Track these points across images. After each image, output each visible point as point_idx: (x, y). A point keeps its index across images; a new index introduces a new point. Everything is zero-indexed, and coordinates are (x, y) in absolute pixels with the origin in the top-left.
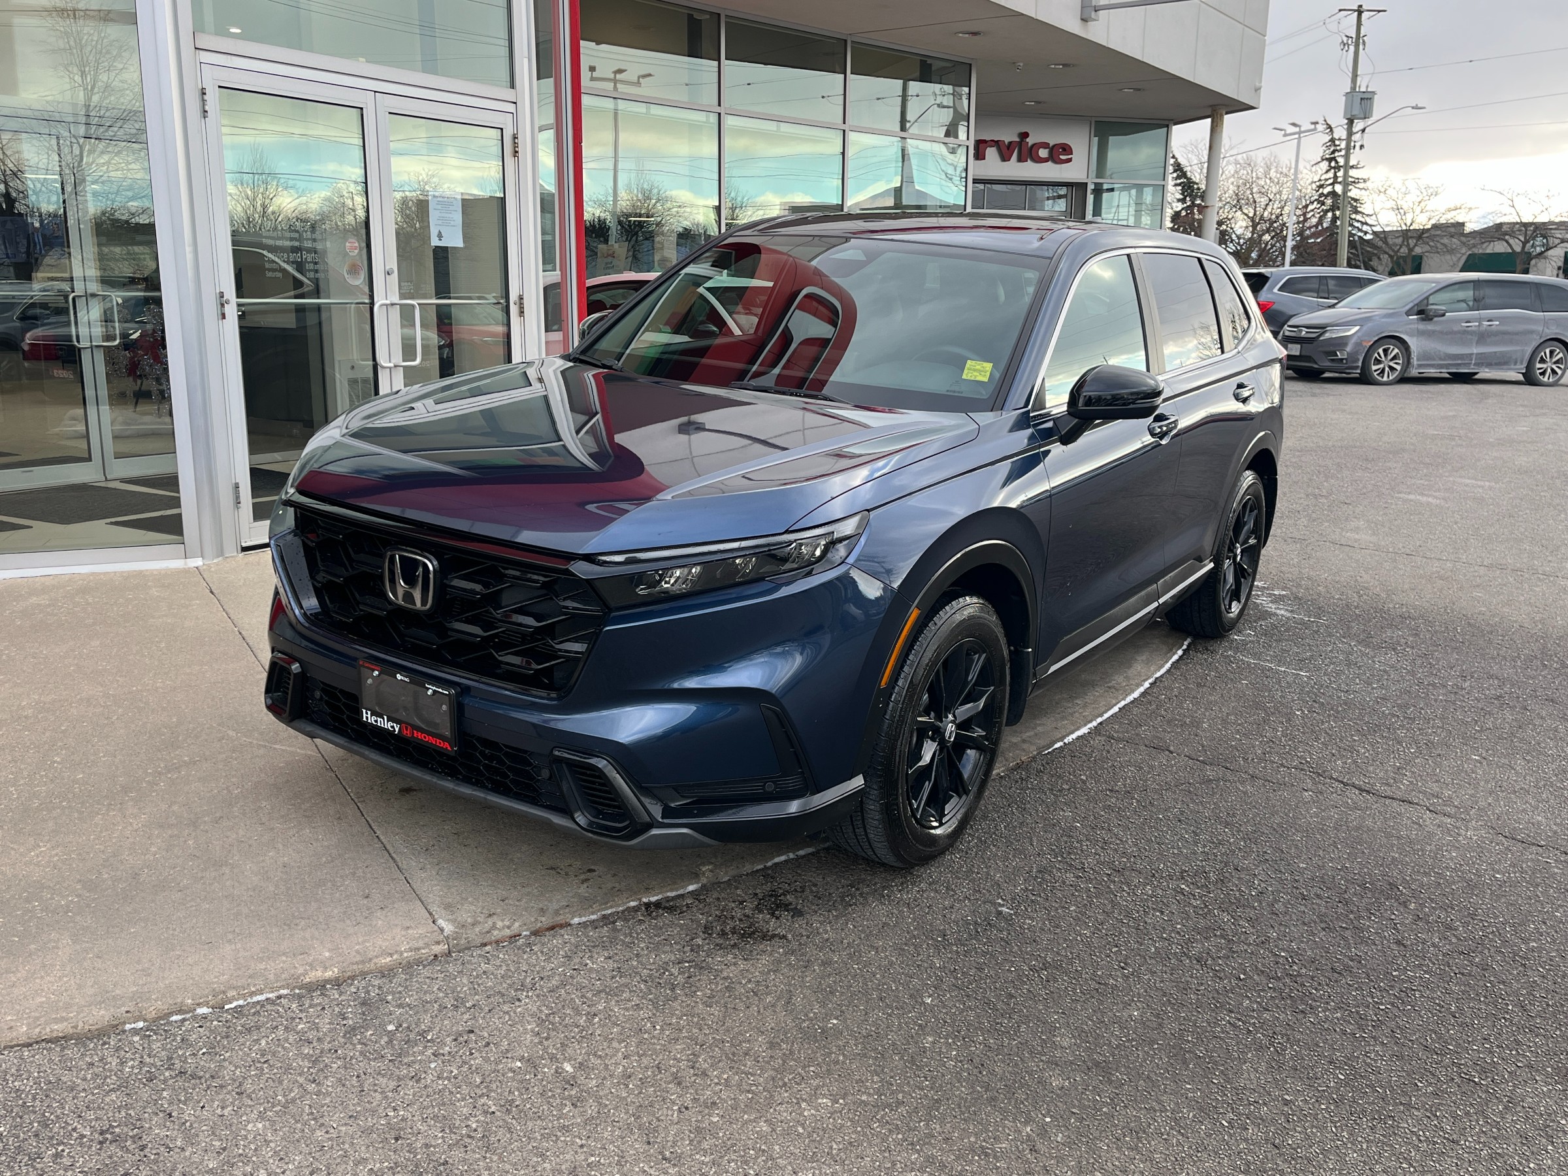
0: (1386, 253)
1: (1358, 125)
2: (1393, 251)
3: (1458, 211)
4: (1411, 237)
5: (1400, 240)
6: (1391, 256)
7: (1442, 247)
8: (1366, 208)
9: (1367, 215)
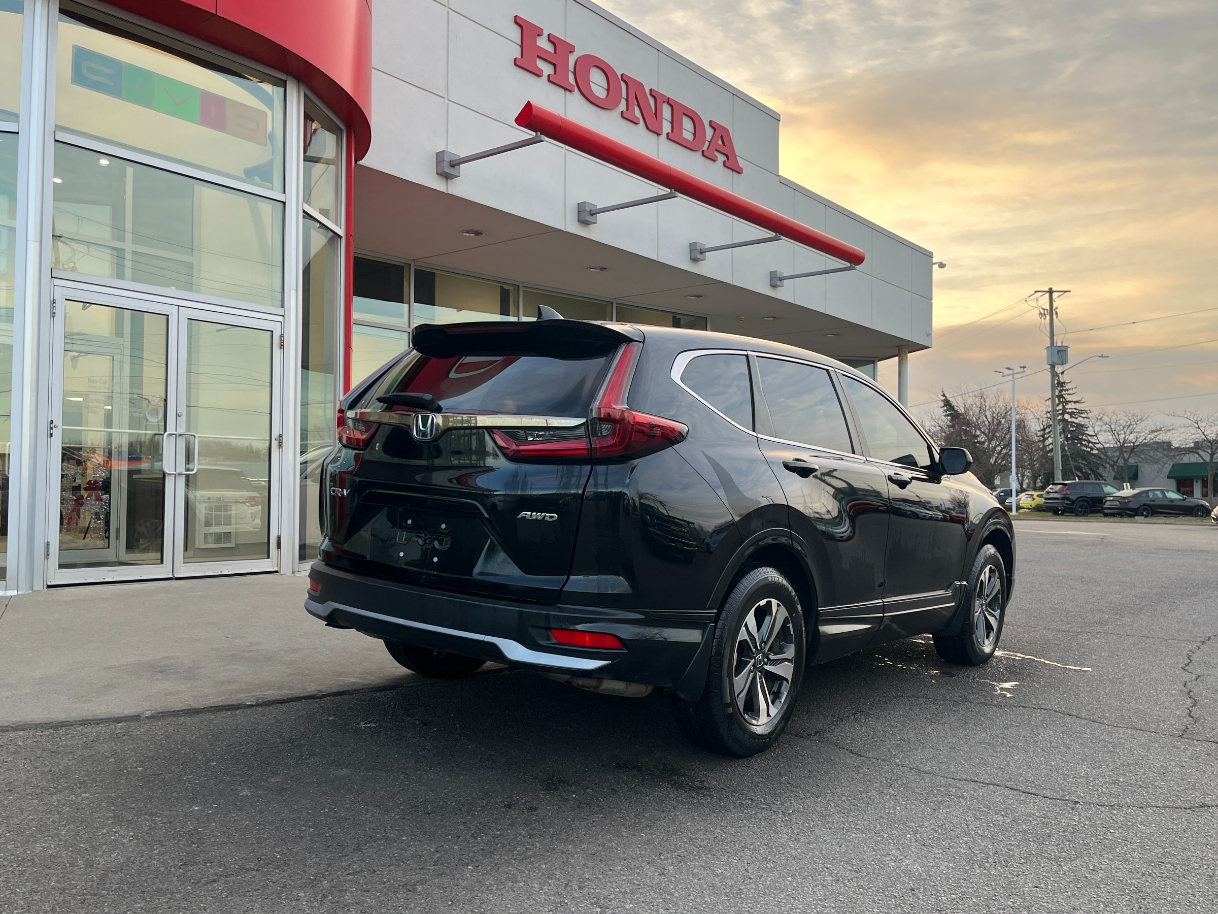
0: (1108, 463)
1: (1059, 369)
2: (1113, 461)
3: (1158, 433)
4: (1126, 452)
5: (1118, 454)
6: (1111, 465)
7: (1148, 458)
8: (1090, 431)
9: (1091, 436)
